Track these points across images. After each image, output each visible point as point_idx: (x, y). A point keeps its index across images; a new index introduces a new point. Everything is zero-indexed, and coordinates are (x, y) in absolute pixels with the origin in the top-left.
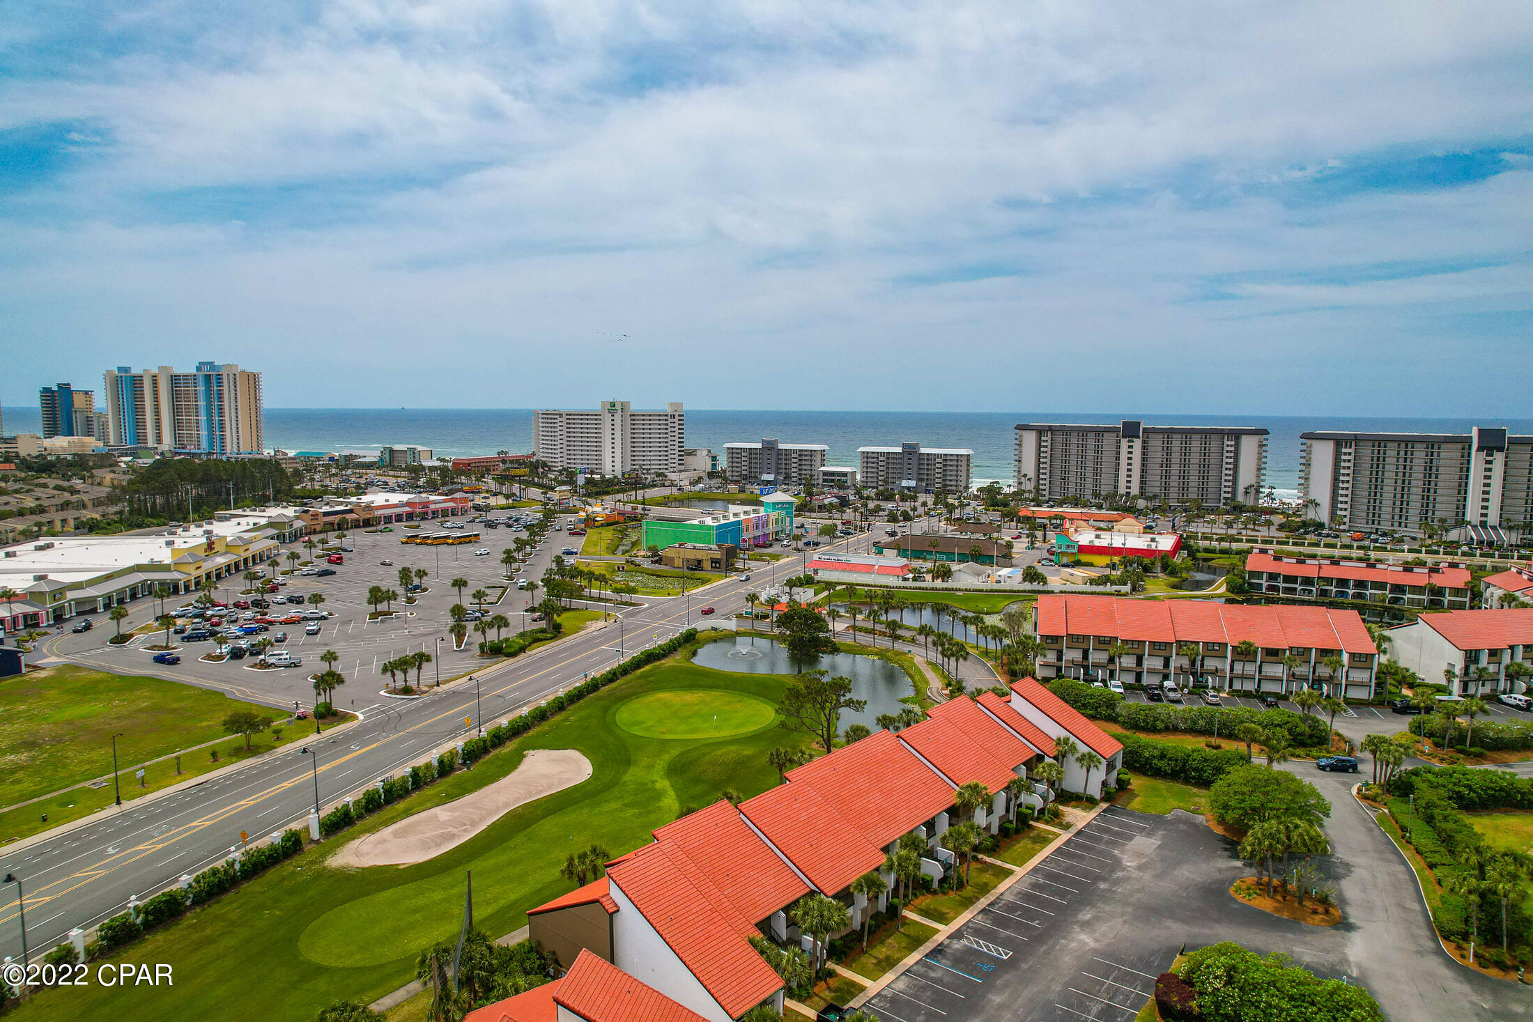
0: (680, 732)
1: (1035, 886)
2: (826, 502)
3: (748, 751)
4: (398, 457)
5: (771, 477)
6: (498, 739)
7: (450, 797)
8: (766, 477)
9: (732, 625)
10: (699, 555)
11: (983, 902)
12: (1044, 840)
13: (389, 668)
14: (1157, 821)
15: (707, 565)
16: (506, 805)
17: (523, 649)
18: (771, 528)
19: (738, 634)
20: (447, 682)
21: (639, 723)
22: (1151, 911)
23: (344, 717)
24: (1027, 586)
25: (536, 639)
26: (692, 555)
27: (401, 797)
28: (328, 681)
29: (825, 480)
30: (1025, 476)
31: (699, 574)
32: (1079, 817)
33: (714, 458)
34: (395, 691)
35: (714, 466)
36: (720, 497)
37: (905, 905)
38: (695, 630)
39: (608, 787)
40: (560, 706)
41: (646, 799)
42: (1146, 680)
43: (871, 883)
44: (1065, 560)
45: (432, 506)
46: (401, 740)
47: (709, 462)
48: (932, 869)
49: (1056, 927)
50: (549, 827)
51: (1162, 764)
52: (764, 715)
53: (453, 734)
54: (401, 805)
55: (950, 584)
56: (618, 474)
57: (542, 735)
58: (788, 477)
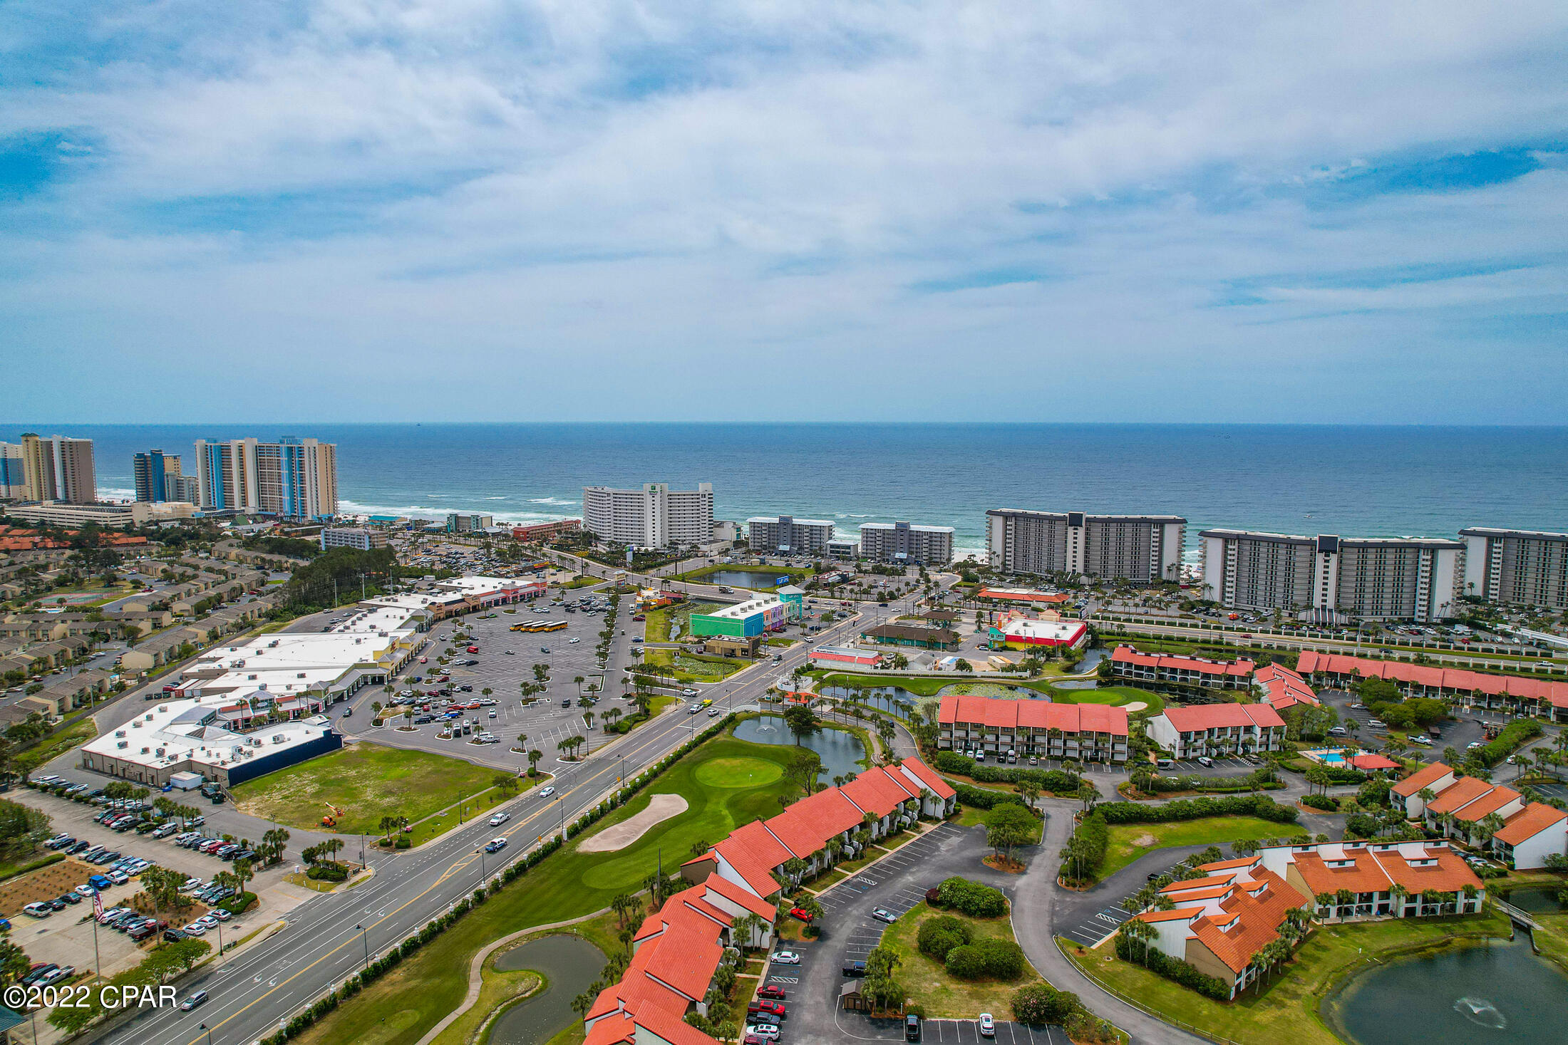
0: (730, 784)
1: (895, 858)
2: (830, 580)
3: (769, 795)
4: (462, 523)
5: (787, 548)
6: (636, 789)
7: (620, 820)
8: (782, 548)
9: (757, 708)
10: (733, 646)
11: (871, 864)
12: (907, 838)
13: (562, 746)
14: (966, 829)
15: (739, 653)
16: (650, 824)
17: (630, 729)
18: (785, 615)
19: (762, 714)
20: (592, 752)
21: (709, 778)
22: (943, 868)
23: (545, 777)
24: (958, 672)
25: (635, 720)
26: (728, 645)
27: (597, 820)
28: (535, 755)
29: (831, 552)
30: (994, 553)
31: (733, 660)
32: (928, 828)
33: (739, 529)
34: (565, 759)
35: (738, 535)
36: (745, 569)
37: (836, 865)
38: (735, 714)
39: (698, 814)
40: (663, 768)
41: (718, 820)
42: (1001, 749)
43: (820, 855)
44: (997, 646)
45: (521, 591)
46: (582, 790)
47: (735, 533)
48: (850, 850)
49: (899, 874)
50: (673, 833)
51: (979, 801)
52: (775, 773)
53: (608, 785)
54: (598, 824)
55: (905, 672)
56: (658, 545)
57: (657, 785)
58: (801, 548)
